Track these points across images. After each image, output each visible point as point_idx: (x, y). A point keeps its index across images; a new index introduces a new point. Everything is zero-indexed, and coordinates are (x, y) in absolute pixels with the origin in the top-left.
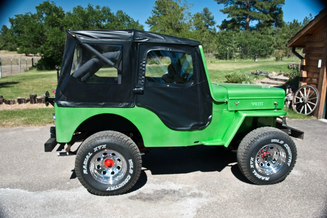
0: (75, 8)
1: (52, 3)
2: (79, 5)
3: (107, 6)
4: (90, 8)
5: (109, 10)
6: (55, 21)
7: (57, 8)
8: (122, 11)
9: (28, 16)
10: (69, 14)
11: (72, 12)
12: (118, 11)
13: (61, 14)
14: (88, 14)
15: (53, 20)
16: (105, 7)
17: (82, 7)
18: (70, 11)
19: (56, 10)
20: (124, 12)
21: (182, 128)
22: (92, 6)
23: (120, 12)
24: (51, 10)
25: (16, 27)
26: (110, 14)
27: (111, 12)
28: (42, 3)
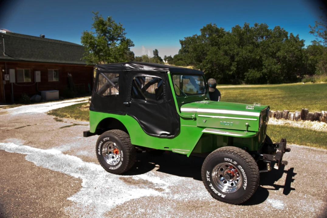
0: (233, 28)
1: (214, 25)
2: (237, 25)
3: (265, 23)
4: (247, 27)
5: (266, 27)
6: (215, 41)
7: (218, 29)
8: (279, 27)
9: (195, 37)
10: (228, 33)
11: (231, 32)
12: (276, 27)
13: (221, 34)
14: (244, 33)
15: (213, 40)
16: (263, 25)
17: (240, 26)
18: (229, 31)
19: (217, 31)
20: (281, 28)
21: (154, 135)
22: (248, 25)
23: (278, 28)
24: (212, 31)
25: (185, 47)
26: (267, 30)
27: (269, 28)
28: (206, 26)
